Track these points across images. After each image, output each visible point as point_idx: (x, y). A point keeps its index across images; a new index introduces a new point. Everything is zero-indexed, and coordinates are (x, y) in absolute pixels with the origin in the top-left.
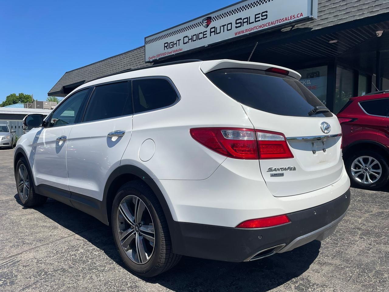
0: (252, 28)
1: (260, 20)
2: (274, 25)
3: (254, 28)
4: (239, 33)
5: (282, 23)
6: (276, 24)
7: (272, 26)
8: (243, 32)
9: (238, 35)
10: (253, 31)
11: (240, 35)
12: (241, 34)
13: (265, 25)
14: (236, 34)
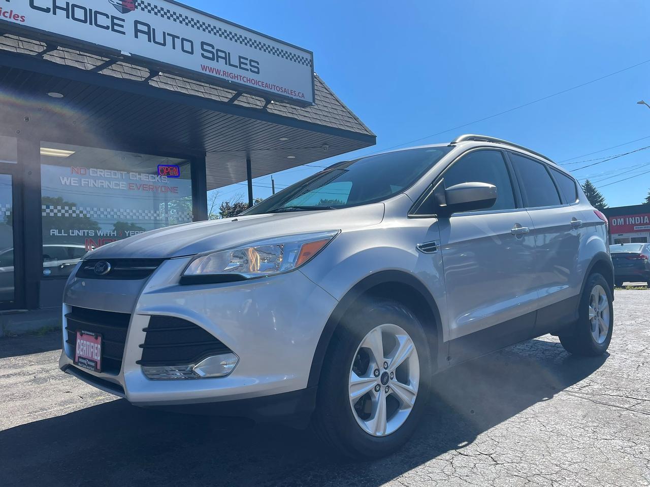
0: (236, 76)
1: (247, 70)
2: (269, 90)
3: (239, 77)
4: (211, 70)
5: (280, 93)
6: (272, 91)
7: (266, 89)
8: (218, 72)
9: (207, 72)
10: (236, 80)
11: (211, 74)
12: (214, 74)
13: (257, 83)
14: (203, 68)
